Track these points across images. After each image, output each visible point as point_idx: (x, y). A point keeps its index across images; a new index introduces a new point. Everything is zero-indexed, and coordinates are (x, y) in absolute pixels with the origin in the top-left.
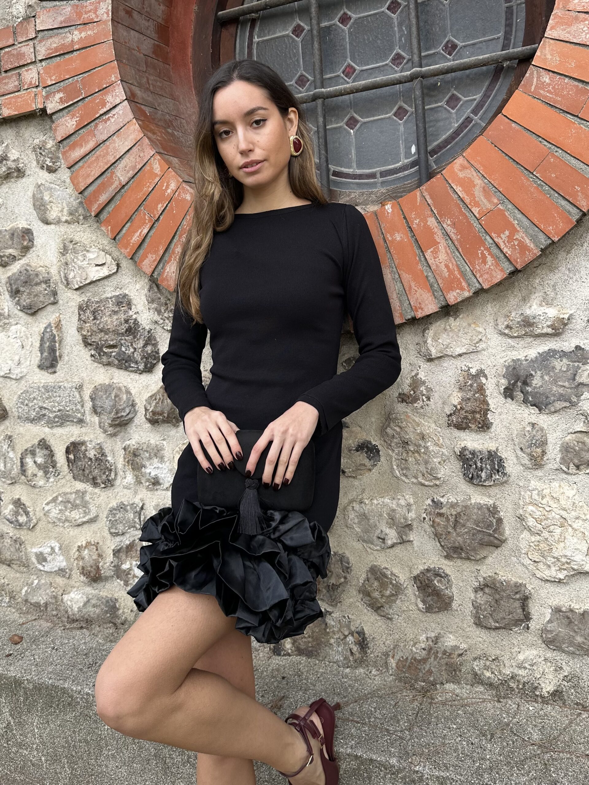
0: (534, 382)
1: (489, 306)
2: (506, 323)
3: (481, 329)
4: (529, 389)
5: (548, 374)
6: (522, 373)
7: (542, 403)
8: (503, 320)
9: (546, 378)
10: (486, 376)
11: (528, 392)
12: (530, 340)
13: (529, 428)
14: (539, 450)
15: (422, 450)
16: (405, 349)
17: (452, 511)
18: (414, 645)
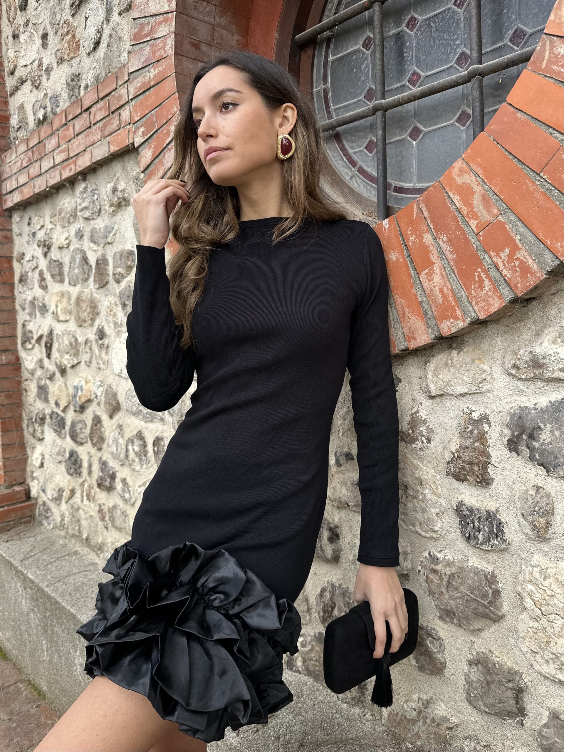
0: (543, 437)
1: (499, 339)
2: (513, 362)
3: (485, 367)
4: (536, 444)
5: (559, 429)
6: (529, 424)
7: (550, 464)
8: (510, 357)
9: (557, 433)
10: (489, 423)
11: (534, 448)
12: (541, 384)
13: (532, 492)
14: (542, 520)
15: (420, 497)
16: (408, 382)
17: (446, 570)
18: (406, 702)
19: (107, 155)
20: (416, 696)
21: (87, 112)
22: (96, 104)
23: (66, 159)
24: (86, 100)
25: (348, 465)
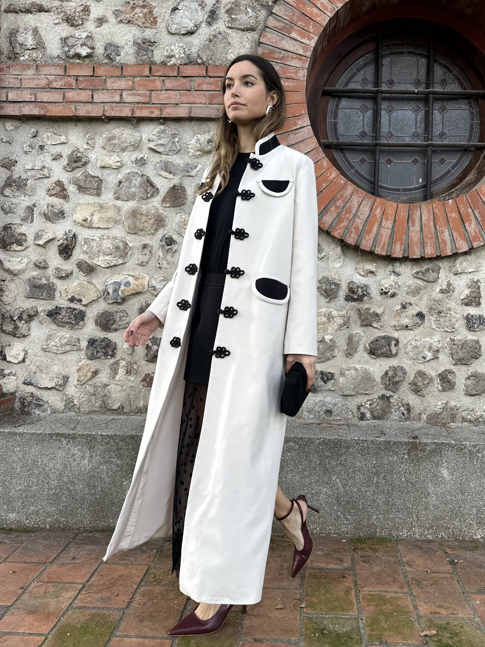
3: (480, 262)
10: (480, 282)
15: (448, 315)
16: (444, 269)
17: (459, 343)
18: (435, 407)
19: (214, 117)
20: (440, 403)
21: (187, 79)
22: (203, 78)
23: (143, 102)
24: (188, 70)
25: (411, 308)
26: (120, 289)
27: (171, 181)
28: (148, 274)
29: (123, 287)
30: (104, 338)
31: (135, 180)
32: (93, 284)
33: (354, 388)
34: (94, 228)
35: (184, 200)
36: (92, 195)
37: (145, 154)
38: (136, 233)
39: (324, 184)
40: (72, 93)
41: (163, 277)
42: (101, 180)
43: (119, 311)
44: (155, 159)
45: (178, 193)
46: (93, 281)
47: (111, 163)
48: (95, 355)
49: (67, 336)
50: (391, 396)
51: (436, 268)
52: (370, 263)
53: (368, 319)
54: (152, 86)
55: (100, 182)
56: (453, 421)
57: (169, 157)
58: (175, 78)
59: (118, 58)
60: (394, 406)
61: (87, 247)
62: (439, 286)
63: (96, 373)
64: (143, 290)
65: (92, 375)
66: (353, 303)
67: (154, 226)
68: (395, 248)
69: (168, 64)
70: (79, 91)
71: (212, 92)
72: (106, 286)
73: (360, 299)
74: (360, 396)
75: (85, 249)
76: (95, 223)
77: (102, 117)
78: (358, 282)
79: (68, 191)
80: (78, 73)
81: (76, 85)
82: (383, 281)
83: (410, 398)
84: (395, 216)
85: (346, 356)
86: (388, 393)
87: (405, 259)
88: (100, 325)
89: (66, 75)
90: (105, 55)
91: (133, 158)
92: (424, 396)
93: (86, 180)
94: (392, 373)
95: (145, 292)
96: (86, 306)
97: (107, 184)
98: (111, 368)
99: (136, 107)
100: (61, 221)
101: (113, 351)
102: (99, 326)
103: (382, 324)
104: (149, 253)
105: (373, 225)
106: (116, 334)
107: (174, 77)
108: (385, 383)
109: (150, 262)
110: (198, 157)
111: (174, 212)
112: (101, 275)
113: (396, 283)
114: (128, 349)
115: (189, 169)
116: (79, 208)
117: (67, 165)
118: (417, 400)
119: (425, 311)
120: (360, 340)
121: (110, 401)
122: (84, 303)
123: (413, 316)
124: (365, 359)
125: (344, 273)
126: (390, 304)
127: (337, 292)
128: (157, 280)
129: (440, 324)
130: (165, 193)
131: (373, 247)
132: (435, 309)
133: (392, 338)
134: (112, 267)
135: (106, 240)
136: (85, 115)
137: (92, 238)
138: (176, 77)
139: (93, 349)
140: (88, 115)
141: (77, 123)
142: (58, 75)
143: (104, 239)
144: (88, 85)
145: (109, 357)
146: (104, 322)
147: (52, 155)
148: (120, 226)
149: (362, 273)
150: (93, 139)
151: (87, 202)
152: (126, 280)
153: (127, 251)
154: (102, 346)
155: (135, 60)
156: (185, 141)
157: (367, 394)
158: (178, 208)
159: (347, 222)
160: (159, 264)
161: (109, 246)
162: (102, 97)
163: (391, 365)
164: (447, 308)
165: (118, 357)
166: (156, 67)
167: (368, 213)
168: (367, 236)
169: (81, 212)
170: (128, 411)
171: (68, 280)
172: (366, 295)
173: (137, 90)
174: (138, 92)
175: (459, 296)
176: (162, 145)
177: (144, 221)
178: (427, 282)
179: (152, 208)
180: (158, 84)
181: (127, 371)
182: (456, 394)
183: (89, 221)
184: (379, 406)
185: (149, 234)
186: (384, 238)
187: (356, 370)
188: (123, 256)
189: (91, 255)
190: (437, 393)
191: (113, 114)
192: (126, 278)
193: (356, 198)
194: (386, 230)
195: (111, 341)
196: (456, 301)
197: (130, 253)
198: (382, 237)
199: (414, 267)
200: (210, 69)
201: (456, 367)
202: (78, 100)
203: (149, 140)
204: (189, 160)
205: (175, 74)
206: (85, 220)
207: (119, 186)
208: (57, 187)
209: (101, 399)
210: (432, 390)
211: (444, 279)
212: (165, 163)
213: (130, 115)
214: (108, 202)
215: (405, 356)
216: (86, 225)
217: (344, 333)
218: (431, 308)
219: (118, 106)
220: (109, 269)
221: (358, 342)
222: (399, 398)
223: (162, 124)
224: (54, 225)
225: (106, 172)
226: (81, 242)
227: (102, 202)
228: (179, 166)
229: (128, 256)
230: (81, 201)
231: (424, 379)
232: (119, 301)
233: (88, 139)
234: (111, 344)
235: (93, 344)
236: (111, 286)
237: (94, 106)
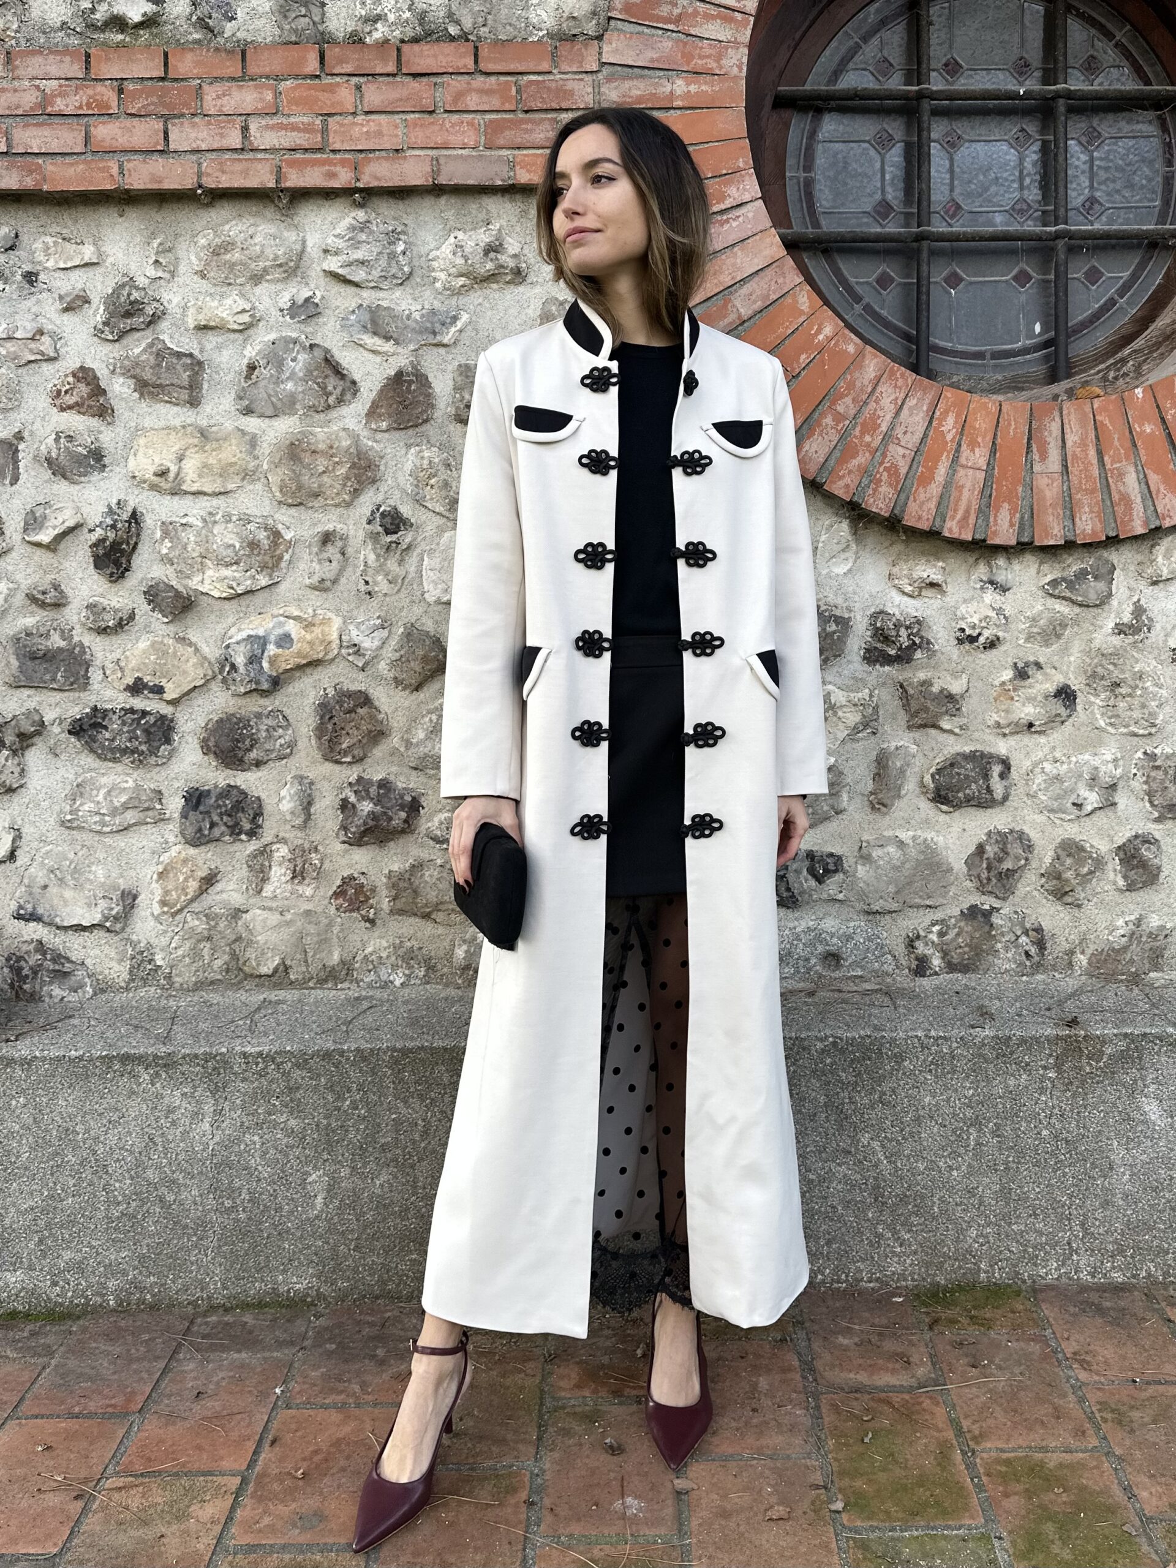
15: (1139, 692)
16: (1123, 570)
17: (1169, 763)
18: (1110, 934)
19: (500, 183)
20: (1120, 922)
21: (425, 80)
22: (466, 77)
23: (307, 147)
24: (424, 57)
25: (1039, 676)
26: (266, 654)
27: (391, 360)
28: (338, 611)
29: (272, 649)
30: (229, 786)
31: (292, 360)
32: (191, 644)
33: (897, 893)
34: (186, 493)
35: (425, 411)
36: (177, 405)
37: (316, 287)
38: (301, 504)
39: (803, 356)
40: (110, 126)
41: (378, 617)
42: (200, 363)
43: (266, 712)
44: (344, 300)
45: (409, 391)
46: (190, 636)
47: (224, 315)
48: (206, 832)
49: (126, 785)
50: (993, 908)
51: (1104, 570)
52: (928, 561)
53: (926, 710)
54: (328, 102)
55: (196, 369)
56: (1157, 967)
57: (381, 294)
58: (390, 79)
59: (229, 27)
60: (1003, 934)
61: (169, 545)
62: (1113, 616)
63: (210, 881)
64: (326, 654)
65: (200, 887)
66: (887, 668)
67: (349, 484)
68: (995, 520)
69: (368, 40)
70: (128, 122)
71: (494, 116)
72: (228, 647)
73: (904, 657)
74: (912, 913)
75: (164, 551)
76: (188, 478)
77: (194, 190)
78: (897, 613)
79: (110, 395)
80: (122, 70)
81: (119, 105)
82: (963, 609)
83: (1043, 911)
84: (995, 435)
85: (873, 808)
86: (987, 902)
87: (1023, 547)
88: (215, 753)
89: (89, 77)
90: (194, 18)
91: (284, 301)
92: (1079, 906)
93: (159, 365)
94: (996, 849)
95: (333, 660)
96: (174, 702)
97: (217, 373)
98: (249, 866)
99: (286, 160)
100: (96, 476)
101: (253, 820)
102: (212, 756)
103: (965, 721)
104: (339, 556)
105: (936, 461)
106: (260, 774)
107: (388, 75)
108: (979, 877)
109: (343, 580)
110: (459, 294)
111: (402, 444)
112: (213, 617)
113: (999, 611)
114: (292, 813)
115: (438, 327)
116: (142, 441)
117: (106, 324)
118: (1062, 915)
119: (1076, 683)
120: (908, 765)
121: (251, 954)
122: (168, 696)
123: (1046, 697)
124: (923, 815)
125: (858, 590)
126: (982, 667)
127: (842, 640)
128: (363, 628)
129: (1118, 716)
130: (374, 393)
131: (938, 520)
132: (1103, 678)
133: (991, 756)
134: (239, 595)
135: (224, 525)
136: (149, 186)
137: (184, 521)
138: (394, 75)
139: (201, 816)
140: (155, 186)
141: (126, 208)
142: (67, 79)
143: (215, 522)
144: (152, 104)
145: (243, 837)
146: (227, 744)
147: (61, 297)
148: (259, 486)
149: (908, 589)
150: (170, 250)
151: (162, 424)
152: (279, 631)
153: (278, 552)
154: (223, 809)
155: (277, 32)
156: (423, 250)
157: (930, 907)
158: (411, 432)
159: (867, 454)
160: (367, 583)
161: (231, 542)
162: (193, 135)
163: (992, 828)
164: (1135, 673)
165: (268, 836)
166: (337, 50)
167: (923, 430)
168: (921, 490)
169: (151, 451)
170: (300, 977)
171: (124, 636)
172: (920, 647)
173: (289, 116)
174: (292, 120)
175: (1166, 641)
176: (363, 263)
177: (321, 469)
178: (1081, 605)
179: (342, 434)
180: (345, 95)
181: (295, 871)
182: (1163, 895)
183: (172, 475)
184: (961, 937)
185: (336, 506)
186: (966, 493)
187: (901, 844)
188: (270, 565)
189: (182, 567)
190: (1112, 896)
191: (226, 181)
192: (281, 624)
193: (890, 390)
194: (971, 472)
195: (244, 793)
196: (1156, 652)
197: (287, 557)
198: (961, 492)
199: (1045, 568)
200: (484, 52)
201: (1161, 826)
202: (128, 146)
203: (326, 251)
204: (435, 302)
205: (391, 68)
206: (163, 474)
207: (248, 377)
208: (80, 385)
209: (228, 949)
210: (1099, 890)
211: (1124, 597)
212: (371, 311)
213: (272, 184)
214: (222, 420)
215: (1029, 802)
216: (164, 485)
217: (864, 749)
218: (1094, 675)
219: (239, 160)
220: (233, 602)
221: (902, 771)
222: (1016, 912)
223: (361, 206)
224: (77, 487)
225: (212, 340)
226: (153, 533)
227: (204, 423)
228: (409, 317)
229: (283, 565)
230: (148, 423)
231: (1081, 862)
232: (265, 686)
233: (157, 253)
234: (249, 801)
235: (198, 803)
236: (241, 648)
237: (171, 161)
